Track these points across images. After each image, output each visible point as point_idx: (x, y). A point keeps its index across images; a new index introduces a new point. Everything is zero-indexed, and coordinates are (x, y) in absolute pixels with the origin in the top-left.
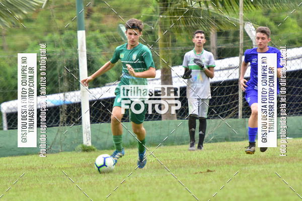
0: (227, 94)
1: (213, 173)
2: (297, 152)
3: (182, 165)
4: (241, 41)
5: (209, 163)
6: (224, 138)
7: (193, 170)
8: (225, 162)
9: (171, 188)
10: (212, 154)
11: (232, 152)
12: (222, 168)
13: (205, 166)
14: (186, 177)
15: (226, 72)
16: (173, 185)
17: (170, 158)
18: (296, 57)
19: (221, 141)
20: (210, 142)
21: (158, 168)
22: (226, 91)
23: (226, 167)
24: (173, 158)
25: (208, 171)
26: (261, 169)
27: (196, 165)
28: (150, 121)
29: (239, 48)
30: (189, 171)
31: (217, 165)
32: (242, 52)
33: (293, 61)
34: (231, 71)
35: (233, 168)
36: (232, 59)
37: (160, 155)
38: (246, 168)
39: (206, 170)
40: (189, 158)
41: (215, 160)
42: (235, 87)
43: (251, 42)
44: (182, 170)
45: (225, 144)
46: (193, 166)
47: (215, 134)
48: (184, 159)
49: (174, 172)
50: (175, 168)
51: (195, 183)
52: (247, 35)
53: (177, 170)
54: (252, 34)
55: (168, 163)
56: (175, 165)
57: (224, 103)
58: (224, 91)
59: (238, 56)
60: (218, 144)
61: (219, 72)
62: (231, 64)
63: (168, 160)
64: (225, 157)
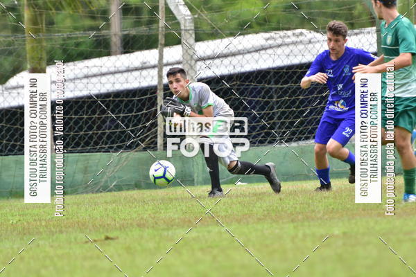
0: (138, 111)
1: (116, 241)
2: (254, 206)
3: (63, 229)
4: (162, 23)
5: (107, 224)
6: (133, 183)
7: (81, 236)
8: (135, 224)
9: (46, 267)
10: (114, 210)
11: (146, 207)
12: (129, 233)
13: (101, 230)
14: (70, 249)
15: (136, 73)
16: (48, 262)
17: (44, 218)
18: (253, 49)
19: (128, 189)
20: (110, 191)
21: (25, 234)
22: (137, 105)
23: (136, 232)
24: (49, 217)
25: (107, 238)
26: (194, 234)
27: (86, 228)
28: (10, 156)
29: (158, 35)
30: (76, 239)
31: (122, 228)
32: (163, 42)
33: (248, 56)
34: (144, 72)
35: (147, 232)
36: (146, 52)
37: (27, 212)
38: (170, 233)
39: (103, 237)
40: (76, 217)
41: (117, 219)
42: (150, 99)
43: (178, 23)
44: (63, 237)
45: (135, 193)
46: (82, 231)
47: (119, 178)
48: (67, 219)
49: (51, 240)
50: (53, 233)
51: (85, 258)
52: (171, 13)
53: (54, 237)
54: (179, 11)
55: (41, 224)
56: (52, 229)
57: (133, 126)
58: (133, 105)
59: (156, 47)
60: (124, 193)
61: (125, 75)
62: (145, 61)
63: (40, 220)
64: (135, 216)
